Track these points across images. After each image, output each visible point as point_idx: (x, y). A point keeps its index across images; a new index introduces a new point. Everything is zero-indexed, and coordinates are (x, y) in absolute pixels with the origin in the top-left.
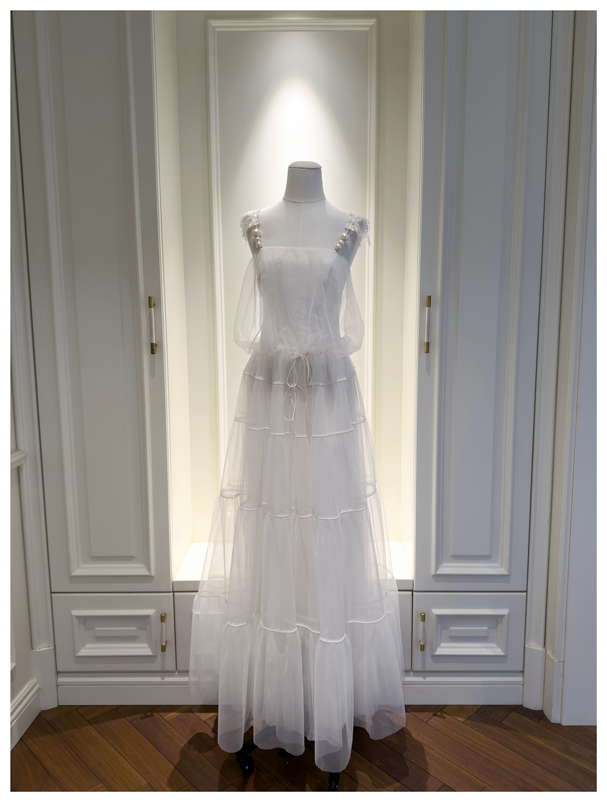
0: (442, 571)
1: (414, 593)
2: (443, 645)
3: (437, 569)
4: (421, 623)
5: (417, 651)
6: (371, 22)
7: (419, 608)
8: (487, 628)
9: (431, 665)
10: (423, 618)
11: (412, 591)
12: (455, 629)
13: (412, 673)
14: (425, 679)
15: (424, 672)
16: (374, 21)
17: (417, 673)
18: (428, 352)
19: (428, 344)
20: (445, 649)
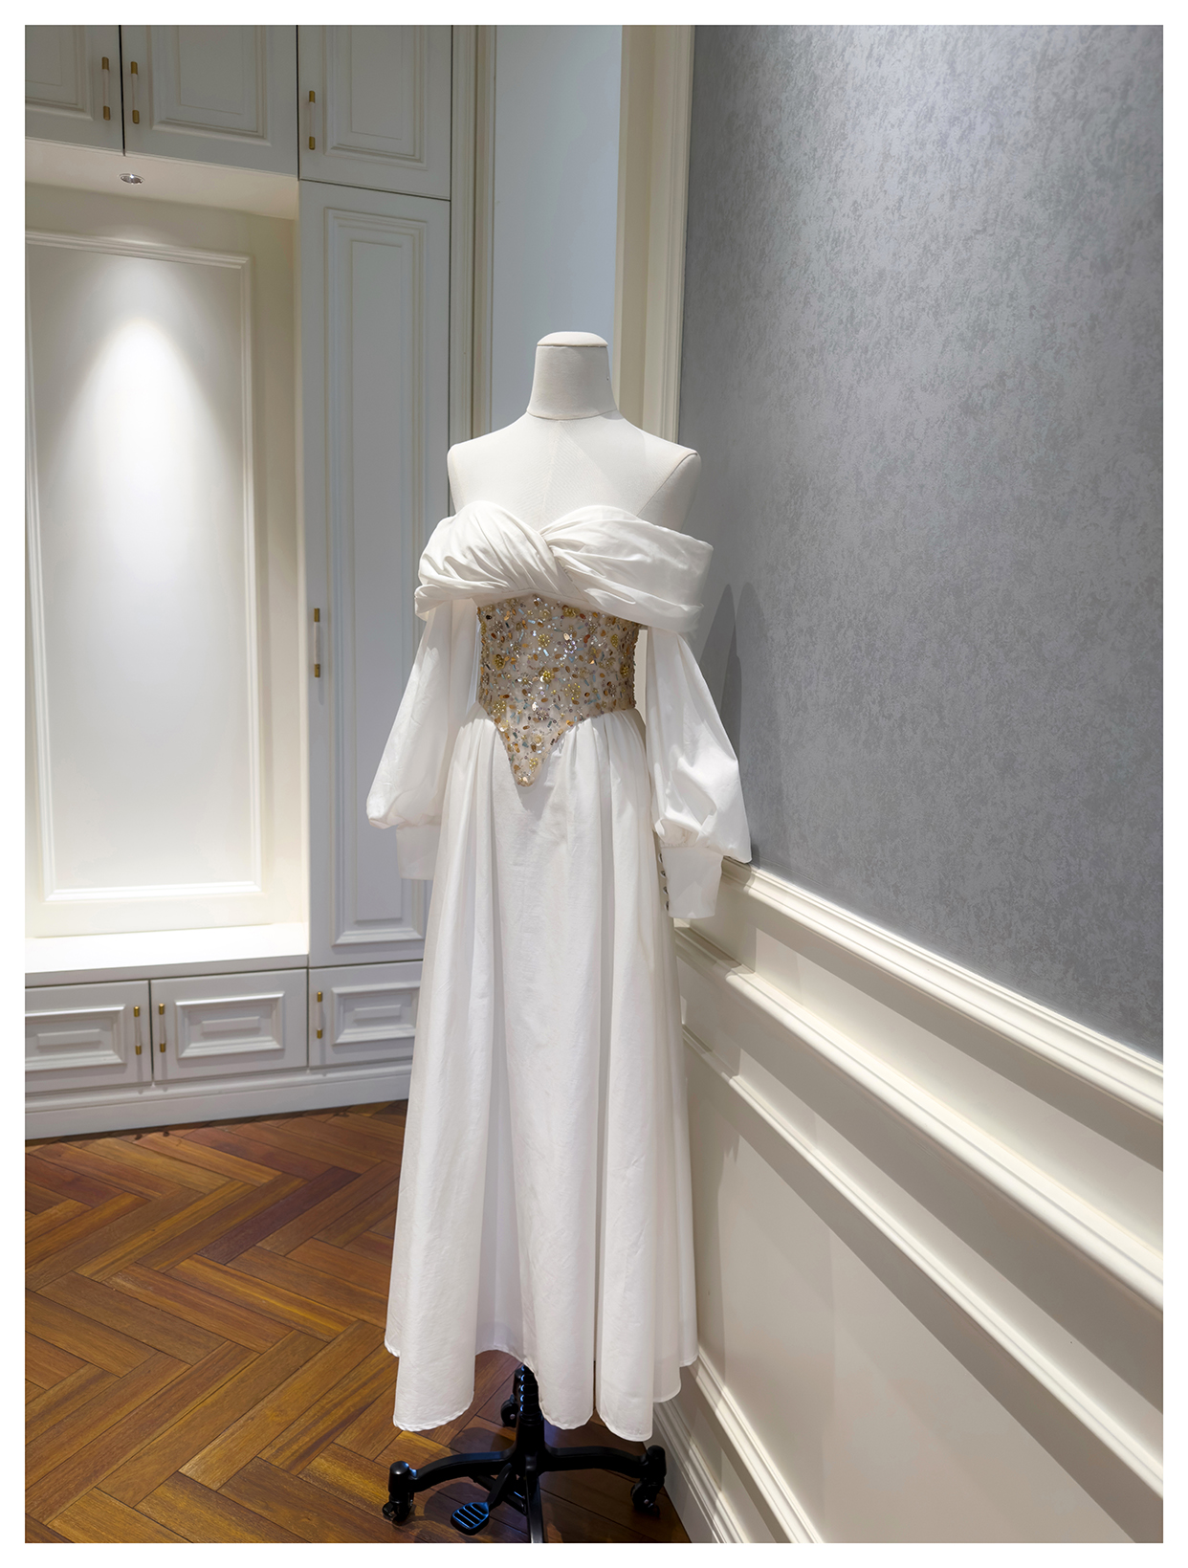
0: (342, 940)
1: (310, 970)
2: (346, 1031)
3: (337, 937)
4: (317, 1004)
5: (315, 1042)
6: (243, 260)
7: (315, 990)
8: (399, 1006)
9: (332, 1058)
10: (320, 998)
11: (307, 968)
12: (364, 1010)
13: (308, 1071)
14: (325, 1075)
15: (324, 1068)
16: (247, 259)
17: (315, 1069)
18: (318, 675)
19: (318, 667)
20: (349, 1035)
